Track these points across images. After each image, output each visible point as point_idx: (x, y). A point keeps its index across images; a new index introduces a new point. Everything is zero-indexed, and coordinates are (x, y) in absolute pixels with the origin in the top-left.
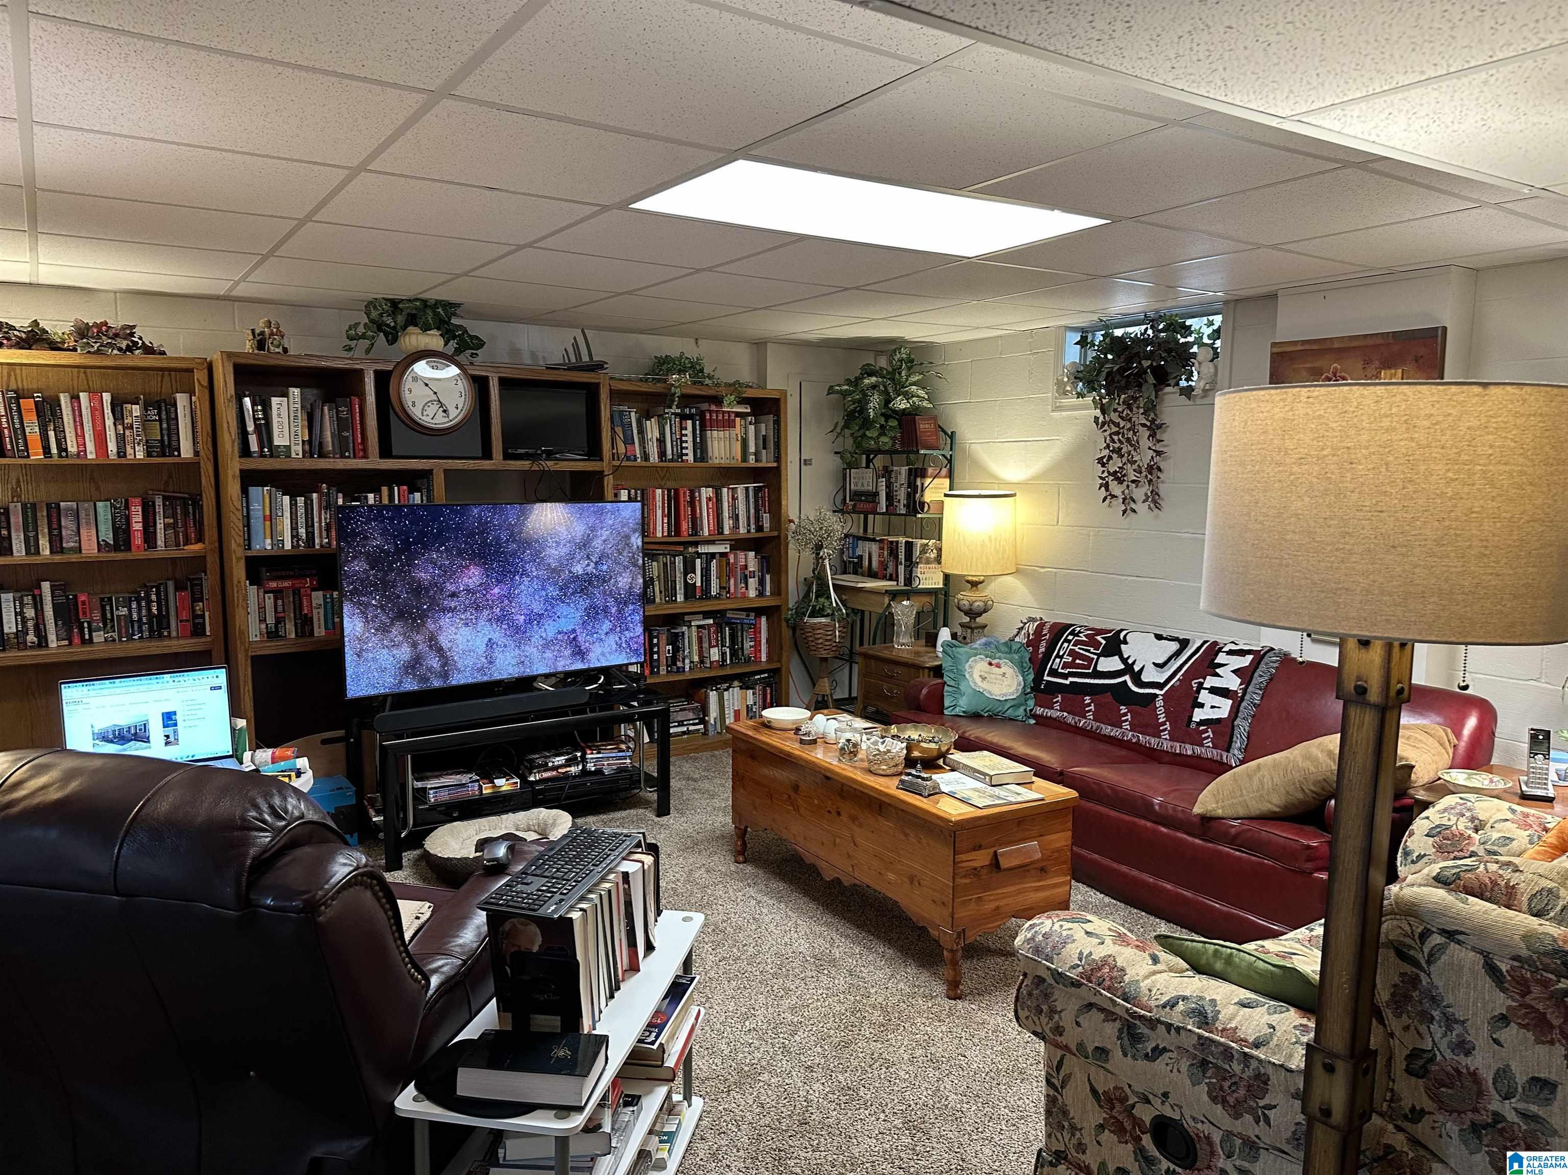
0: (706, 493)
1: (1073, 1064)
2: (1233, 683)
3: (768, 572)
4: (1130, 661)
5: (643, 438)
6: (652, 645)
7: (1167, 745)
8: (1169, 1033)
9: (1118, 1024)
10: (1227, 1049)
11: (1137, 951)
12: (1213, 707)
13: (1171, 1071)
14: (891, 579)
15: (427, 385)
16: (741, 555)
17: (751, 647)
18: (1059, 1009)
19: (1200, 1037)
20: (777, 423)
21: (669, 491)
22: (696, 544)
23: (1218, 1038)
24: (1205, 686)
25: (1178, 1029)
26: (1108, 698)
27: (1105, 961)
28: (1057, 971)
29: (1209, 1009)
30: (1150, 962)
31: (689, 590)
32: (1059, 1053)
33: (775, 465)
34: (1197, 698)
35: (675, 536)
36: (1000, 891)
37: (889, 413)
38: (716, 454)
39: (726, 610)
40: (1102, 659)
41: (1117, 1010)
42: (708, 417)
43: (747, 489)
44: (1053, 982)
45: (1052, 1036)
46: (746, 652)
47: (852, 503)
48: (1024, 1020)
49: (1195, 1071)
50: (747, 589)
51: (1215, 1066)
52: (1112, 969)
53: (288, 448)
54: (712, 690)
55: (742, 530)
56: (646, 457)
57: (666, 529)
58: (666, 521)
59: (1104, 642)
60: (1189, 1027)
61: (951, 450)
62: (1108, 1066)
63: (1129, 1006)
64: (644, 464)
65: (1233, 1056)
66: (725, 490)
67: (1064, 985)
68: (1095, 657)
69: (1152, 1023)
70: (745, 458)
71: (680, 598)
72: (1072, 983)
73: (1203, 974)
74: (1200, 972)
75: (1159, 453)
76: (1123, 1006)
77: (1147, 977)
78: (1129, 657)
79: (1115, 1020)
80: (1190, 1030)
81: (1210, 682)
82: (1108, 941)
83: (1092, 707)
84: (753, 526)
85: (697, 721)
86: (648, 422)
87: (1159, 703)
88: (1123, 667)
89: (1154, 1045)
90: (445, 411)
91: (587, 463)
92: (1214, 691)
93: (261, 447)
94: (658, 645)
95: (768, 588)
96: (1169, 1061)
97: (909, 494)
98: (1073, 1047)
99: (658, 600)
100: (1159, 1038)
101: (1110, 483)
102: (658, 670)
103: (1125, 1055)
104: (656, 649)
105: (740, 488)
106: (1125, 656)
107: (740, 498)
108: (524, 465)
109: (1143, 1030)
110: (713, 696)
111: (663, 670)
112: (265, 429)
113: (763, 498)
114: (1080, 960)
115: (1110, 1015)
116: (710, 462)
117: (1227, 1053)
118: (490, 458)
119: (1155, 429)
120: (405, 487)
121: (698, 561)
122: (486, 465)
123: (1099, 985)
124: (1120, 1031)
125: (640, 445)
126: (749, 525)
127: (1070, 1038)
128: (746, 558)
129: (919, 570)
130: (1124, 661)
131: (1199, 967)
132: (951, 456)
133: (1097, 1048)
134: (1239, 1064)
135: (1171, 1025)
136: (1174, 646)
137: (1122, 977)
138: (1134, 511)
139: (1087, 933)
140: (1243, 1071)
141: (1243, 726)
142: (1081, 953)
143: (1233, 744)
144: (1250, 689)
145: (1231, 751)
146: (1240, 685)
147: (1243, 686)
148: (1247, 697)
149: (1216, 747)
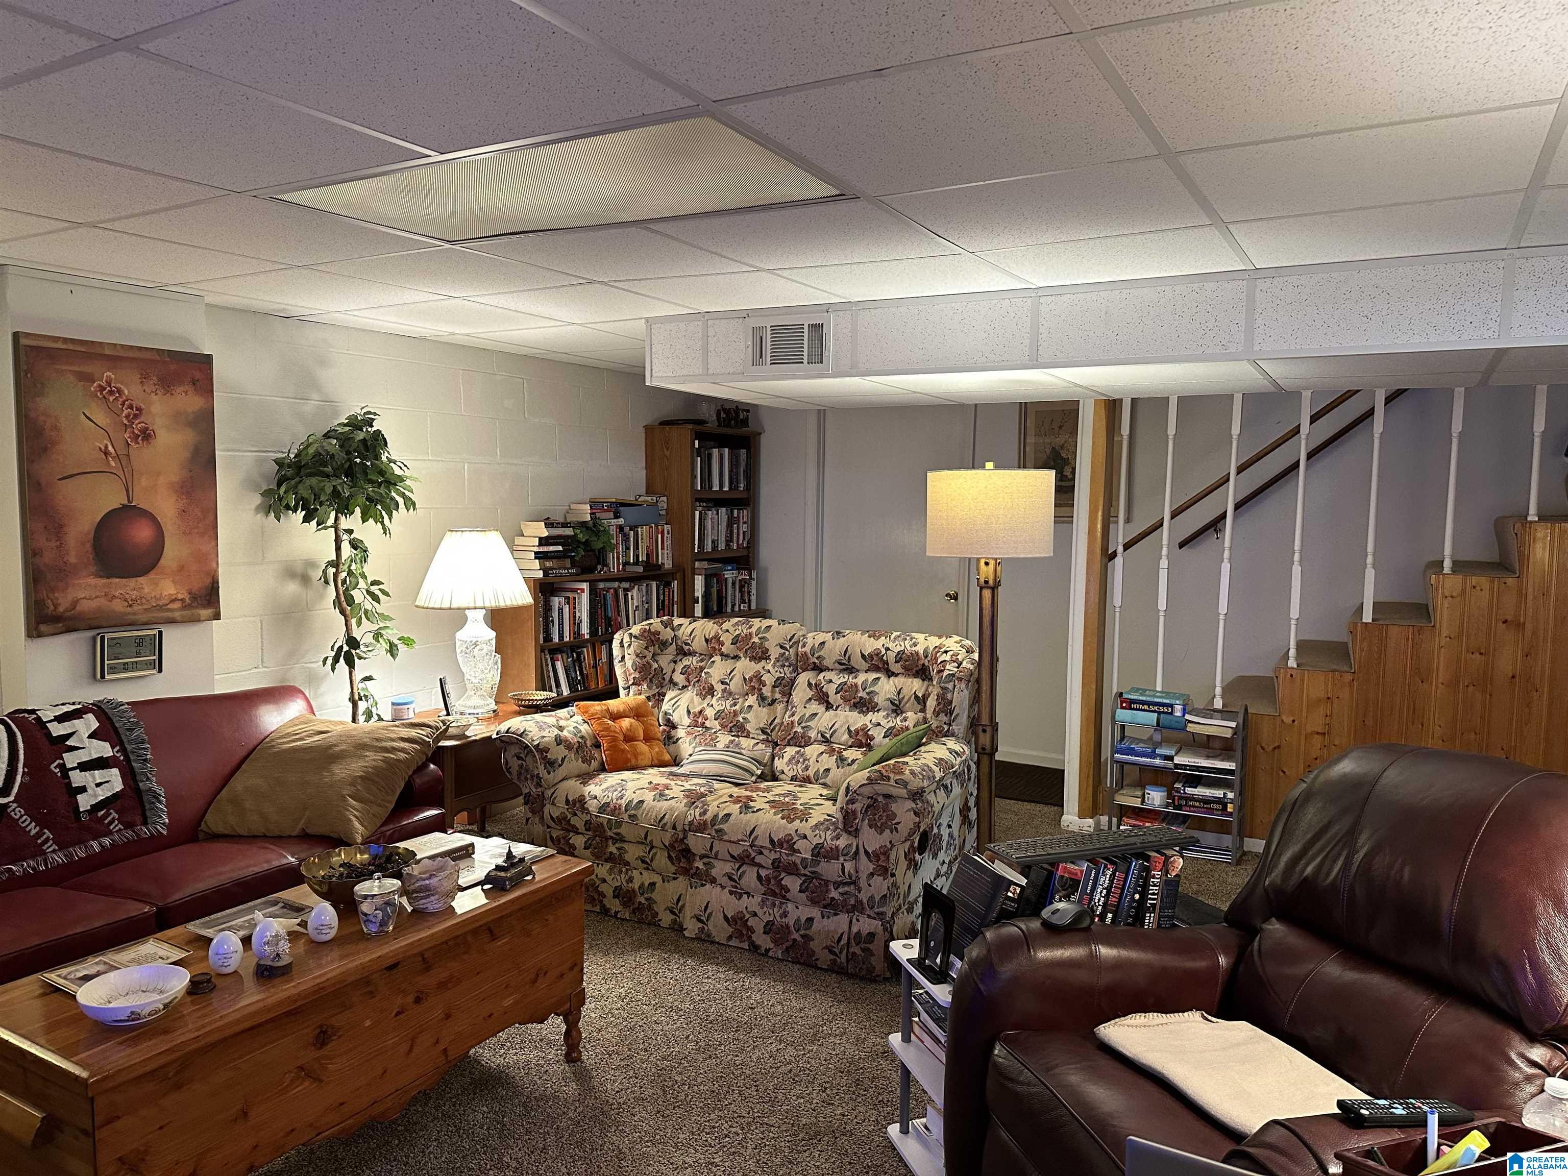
7: (59, 858)
12: (98, 785)
24: (69, 766)
34: (70, 783)
81: (71, 759)
87: (17, 812)
92: (84, 767)
143: (148, 813)
144: (129, 747)
145: (149, 820)
146: (113, 748)
147: (118, 748)
148: (132, 757)
149: (129, 825)
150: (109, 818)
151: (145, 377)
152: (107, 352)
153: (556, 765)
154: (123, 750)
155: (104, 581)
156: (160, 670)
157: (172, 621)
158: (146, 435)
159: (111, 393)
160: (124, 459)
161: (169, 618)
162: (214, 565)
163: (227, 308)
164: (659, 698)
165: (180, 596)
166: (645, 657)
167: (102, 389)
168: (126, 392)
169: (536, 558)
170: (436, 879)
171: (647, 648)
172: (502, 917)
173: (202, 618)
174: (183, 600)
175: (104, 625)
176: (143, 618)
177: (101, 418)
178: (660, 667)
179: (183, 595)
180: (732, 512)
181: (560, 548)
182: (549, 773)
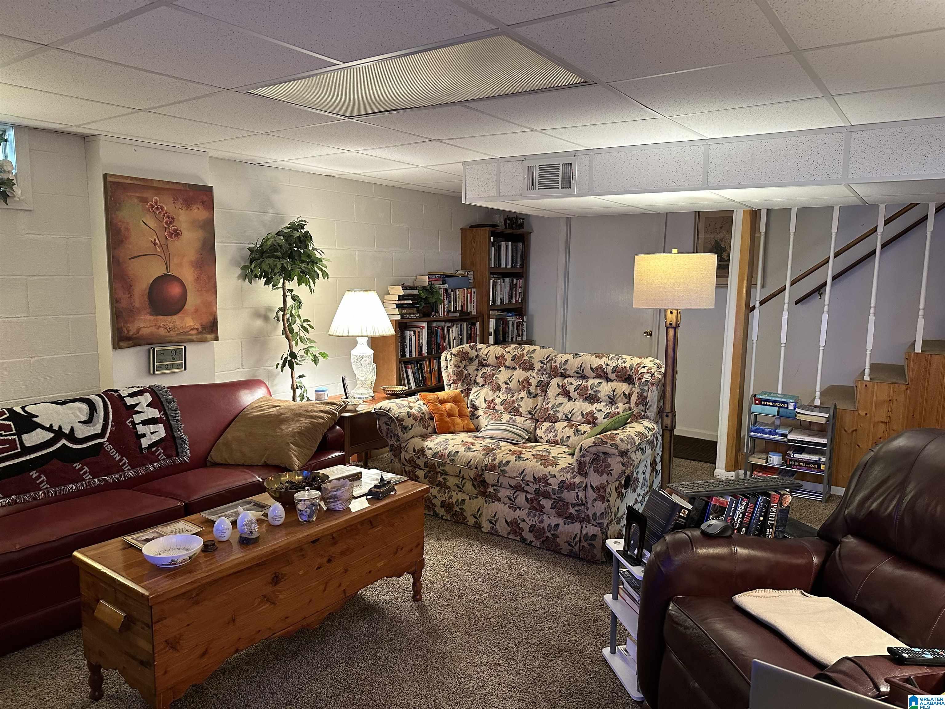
4: (55, 428)
7: (131, 474)
12: (152, 433)
24: (136, 422)
26: (55, 463)
34: (137, 432)
40: (23, 436)
78: (50, 425)
81: (137, 418)
87: (109, 447)
88: (52, 434)
92: (145, 423)
106: (46, 426)
130: (48, 429)
136: (83, 405)
141: (181, 436)
143: (179, 450)
144: (169, 412)
145: (180, 454)
146: (160, 412)
147: (163, 413)
148: (170, 418)
149: (169, 457)
150: (158, 452)
151: (176, 200)
152: (155, 185)
153: (408, 429)
154: (166, 414)
155: (155, 317)
156: (185, 369)
157: (191, 341)
158: (177, 233)
159: (157, 209)
160: (165, 247)
161: (189, 339)
162: (215, 309)
163: (221, 159)
164: (468, 391)
165: (196, 327)
166: (460, 367)
167: (152, 206)
168: (166, 208)
169: (397, 308)
170: (341, 492)
171: (461, 362)
172: (377, 515)
173: (208, 340)
174: (197, 329)
175: (155, 342)
176: (176, 339)
177: (152, 223)
178: (469, 373)
179: (198, 326)
180: (513, 281)
181: (411, 302)
182: (404, 434)
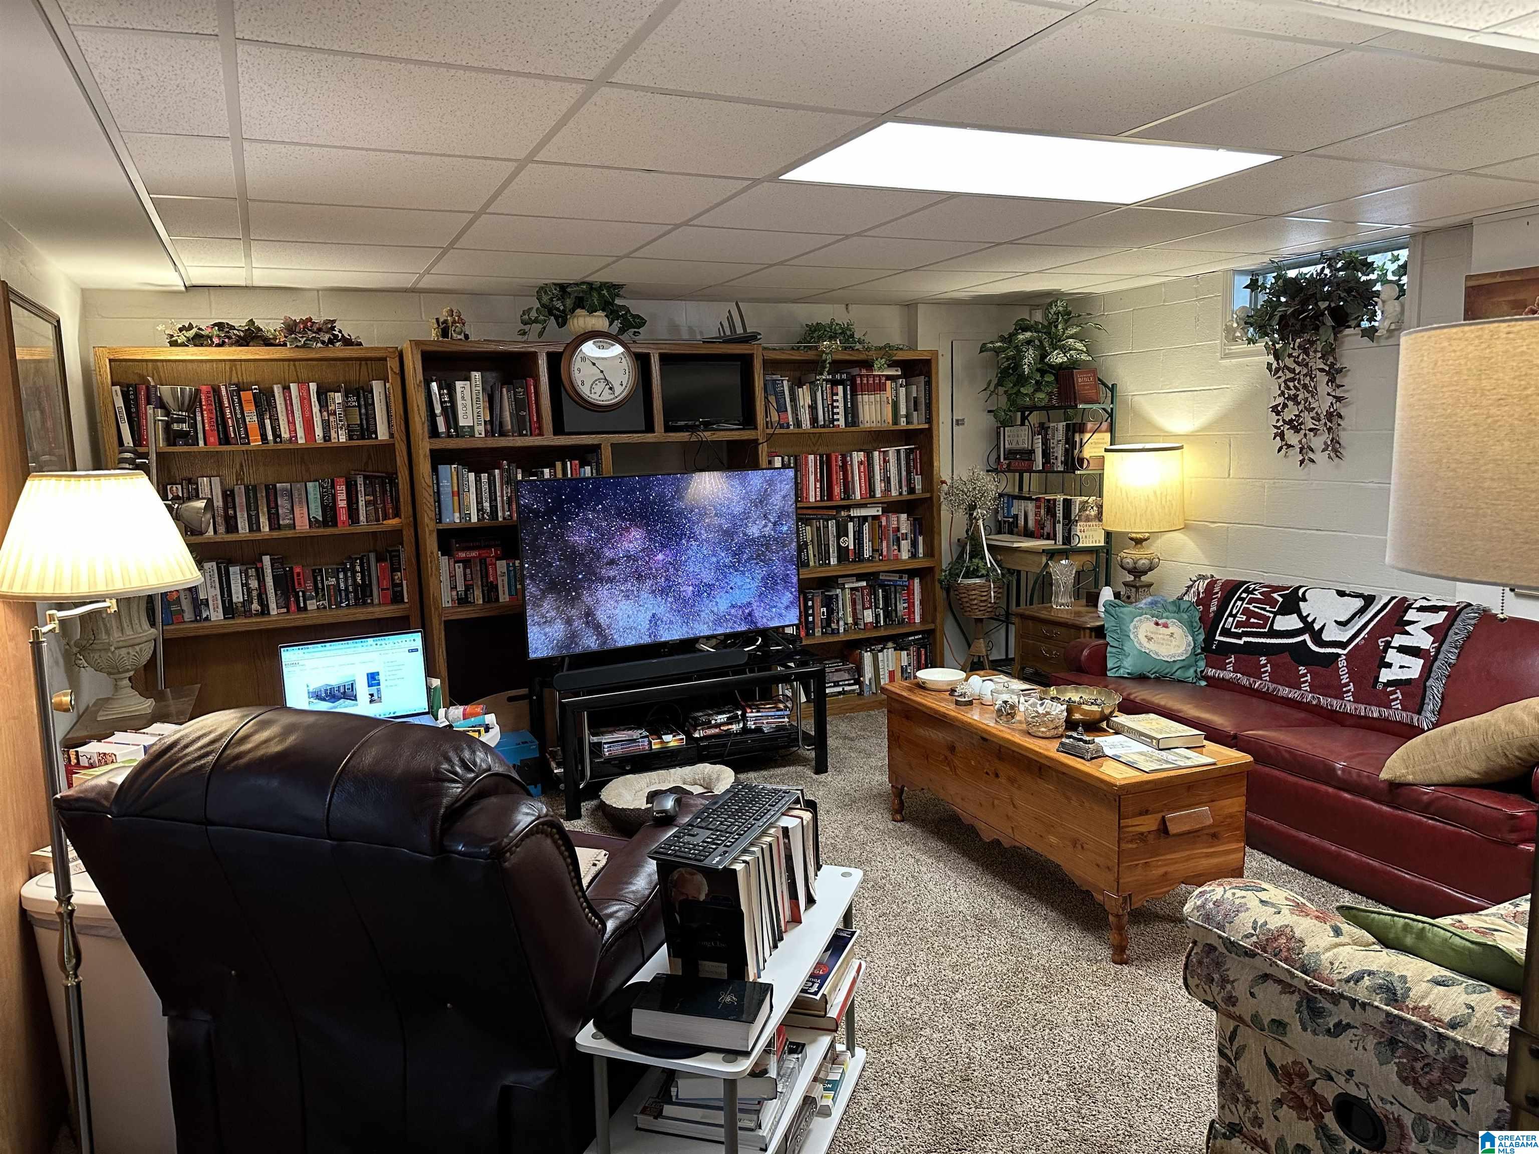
0: (858, 457)
1: (1246, 1035)
2: (1425, 642)
3: (920, 534)
4: (1310, 619)
5: (796, 405)
6: (806, 608)
7: (1350, 707)
8: (1353, 1009)
9: (1296, 997)
10: (1419, 1028)
11: (1316, 922)
12: (1401, 667)
13: (1356, 1049)
14: (1048, 538)
15: (594, 364)
16: (893, 518)
17: (904, 608)
18: (1231, 979)
19: (1388, 1014)
20: (928, 383)
21: (821, 457)
22: (848, 508)
23: (1409, 1016)
24: (1393, 644)
25: (1364, 1005)
26: (1286, 658)
27: (1281, 932)
28: (1230, 940)
29: (1398, 986)
30: (1332, 934)
31: (843, 553)
32: (1232, 1024)
33: (926, 426)
34: (1385, 657)
35: (828, 500)
36: (1168, 857)
37: (1044, 368)
38: (867, 418)
39: (879, 572)
40: (1278, 617)
41: (1295, 982)
42: (858, 381)
43: (898, 451)
44: (1225, 951)
45: (1224, 1006)
46: (899, 614)
47: (1007, 462)
48: (1194, 988)
49: (1383, 1050)
50: (899, 551)
51: (1406, 1046)
52: (1289, 939)
53: (472, 428)
54: (867, 651)
55: (894, 493)
56: (798, 424)
57: (818, 493)
58: (818, 485)
59: (1281, 600)
60: (1376, 1004)
61: (1112, 403)
62: (1285, 1040)
63: (1309, 979)
64: (796, 430)
65: (1425, 1036)
66: (876, 454)
67: (1236, 954)
68: (1272, 615)
69: (1336, 998)
70: (896, 421)
71: (833, 561)
72: (1246, 953)
73: (1393, 949)
74: (1387, 947)
75: (1339, 399)
76: (1302, 978)
77: (1327, 950)
78: (1308, 615)
79: (1293, 992)
80: (1377, 1007)
81: (1399, 640)
82: (1285, 911)
83: (1268, 668)
84: (905, 489)
85: (852, 682)
86: (800, 390)
87: (1342, 663)
88: (1302, 625)
89: (1337, 1021)
90: (611, 389)
91: (742, 432)
92: (1402, 649)
93: (448, 427)
94: (813, 607)
95: (921, 550)
96: (1354, 1038)
97: (1066, 450)
98: (1248, 1019)
99: (812, 563)
100: (1343, 1012)
101: (1286, 432)
102: (813, 631)
103: (1305, 1029)
104: (810, 612)
105: (892, 451)
106: (1305, 614)
107: (891, 461)
108: (684, 436)
109: (1325, 1004)
110: (867, 657)
111: (818, 632)
112: (451, 412)
113: (915, 460)
114: (1255, 929)
115: (1287, 988)
116: (861, 426)
117: (1419, 1032)
118: (653, 431)
119: (1334, 374)
120: (577, 462)
121: (851, 525)
122: (649, 437)
123: (1275, 955)
124: (1299, 1004)
125: (793, 413)
126: (901, 487)
127: (1245, 1008)
128: (898, 521)
129: (1078, 528)
130: (1303, 619)
131: (1386, 941)
132: (1112, 409)
133: (1273, 1020)
134: (1433, 1045)
135: (1356, 1000)
136: (1359, 603)
137: (1300, 949)
138: (1312, 461)
139: (1262, 901)
140: (1437, 1053)
141: (1436, 687)
142: (1255, 922)
143: (1425, 706)
145: (1423, 713)
146: (1433, 643)
147: (1436, 645)
148: (1440, 657)
149: (1405, 709)
150: (1395, 696)
154: (1438, 648)
